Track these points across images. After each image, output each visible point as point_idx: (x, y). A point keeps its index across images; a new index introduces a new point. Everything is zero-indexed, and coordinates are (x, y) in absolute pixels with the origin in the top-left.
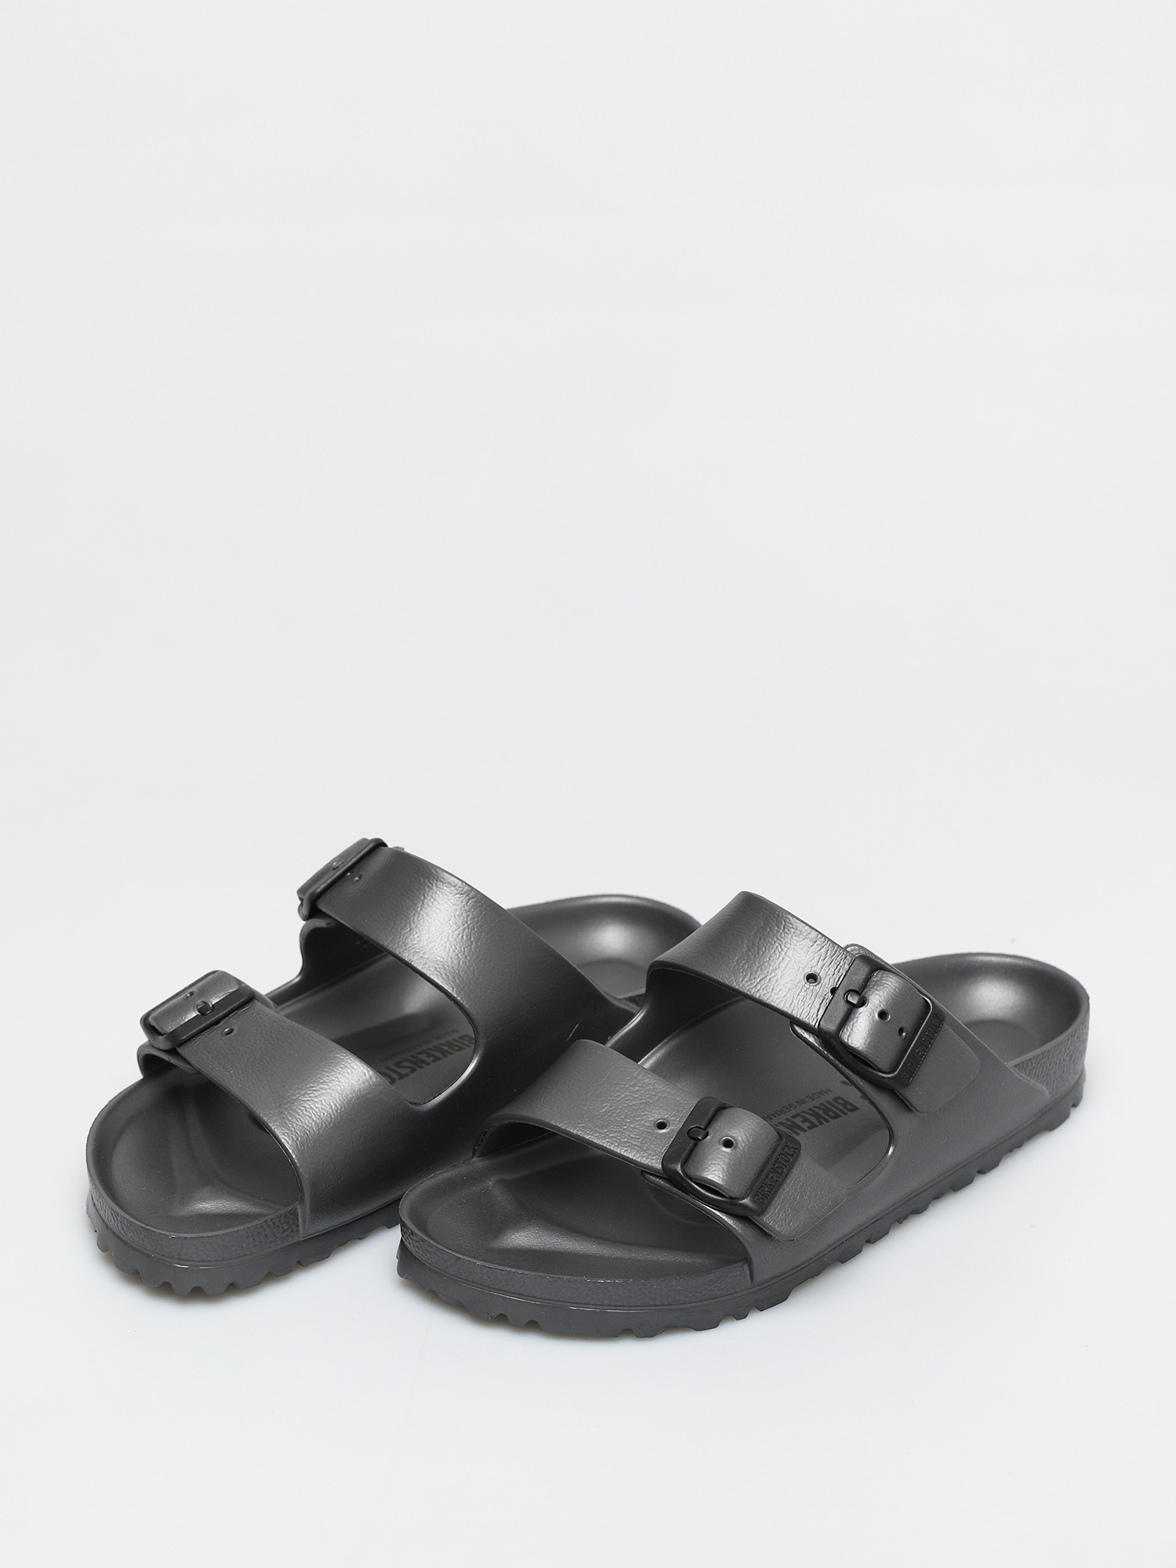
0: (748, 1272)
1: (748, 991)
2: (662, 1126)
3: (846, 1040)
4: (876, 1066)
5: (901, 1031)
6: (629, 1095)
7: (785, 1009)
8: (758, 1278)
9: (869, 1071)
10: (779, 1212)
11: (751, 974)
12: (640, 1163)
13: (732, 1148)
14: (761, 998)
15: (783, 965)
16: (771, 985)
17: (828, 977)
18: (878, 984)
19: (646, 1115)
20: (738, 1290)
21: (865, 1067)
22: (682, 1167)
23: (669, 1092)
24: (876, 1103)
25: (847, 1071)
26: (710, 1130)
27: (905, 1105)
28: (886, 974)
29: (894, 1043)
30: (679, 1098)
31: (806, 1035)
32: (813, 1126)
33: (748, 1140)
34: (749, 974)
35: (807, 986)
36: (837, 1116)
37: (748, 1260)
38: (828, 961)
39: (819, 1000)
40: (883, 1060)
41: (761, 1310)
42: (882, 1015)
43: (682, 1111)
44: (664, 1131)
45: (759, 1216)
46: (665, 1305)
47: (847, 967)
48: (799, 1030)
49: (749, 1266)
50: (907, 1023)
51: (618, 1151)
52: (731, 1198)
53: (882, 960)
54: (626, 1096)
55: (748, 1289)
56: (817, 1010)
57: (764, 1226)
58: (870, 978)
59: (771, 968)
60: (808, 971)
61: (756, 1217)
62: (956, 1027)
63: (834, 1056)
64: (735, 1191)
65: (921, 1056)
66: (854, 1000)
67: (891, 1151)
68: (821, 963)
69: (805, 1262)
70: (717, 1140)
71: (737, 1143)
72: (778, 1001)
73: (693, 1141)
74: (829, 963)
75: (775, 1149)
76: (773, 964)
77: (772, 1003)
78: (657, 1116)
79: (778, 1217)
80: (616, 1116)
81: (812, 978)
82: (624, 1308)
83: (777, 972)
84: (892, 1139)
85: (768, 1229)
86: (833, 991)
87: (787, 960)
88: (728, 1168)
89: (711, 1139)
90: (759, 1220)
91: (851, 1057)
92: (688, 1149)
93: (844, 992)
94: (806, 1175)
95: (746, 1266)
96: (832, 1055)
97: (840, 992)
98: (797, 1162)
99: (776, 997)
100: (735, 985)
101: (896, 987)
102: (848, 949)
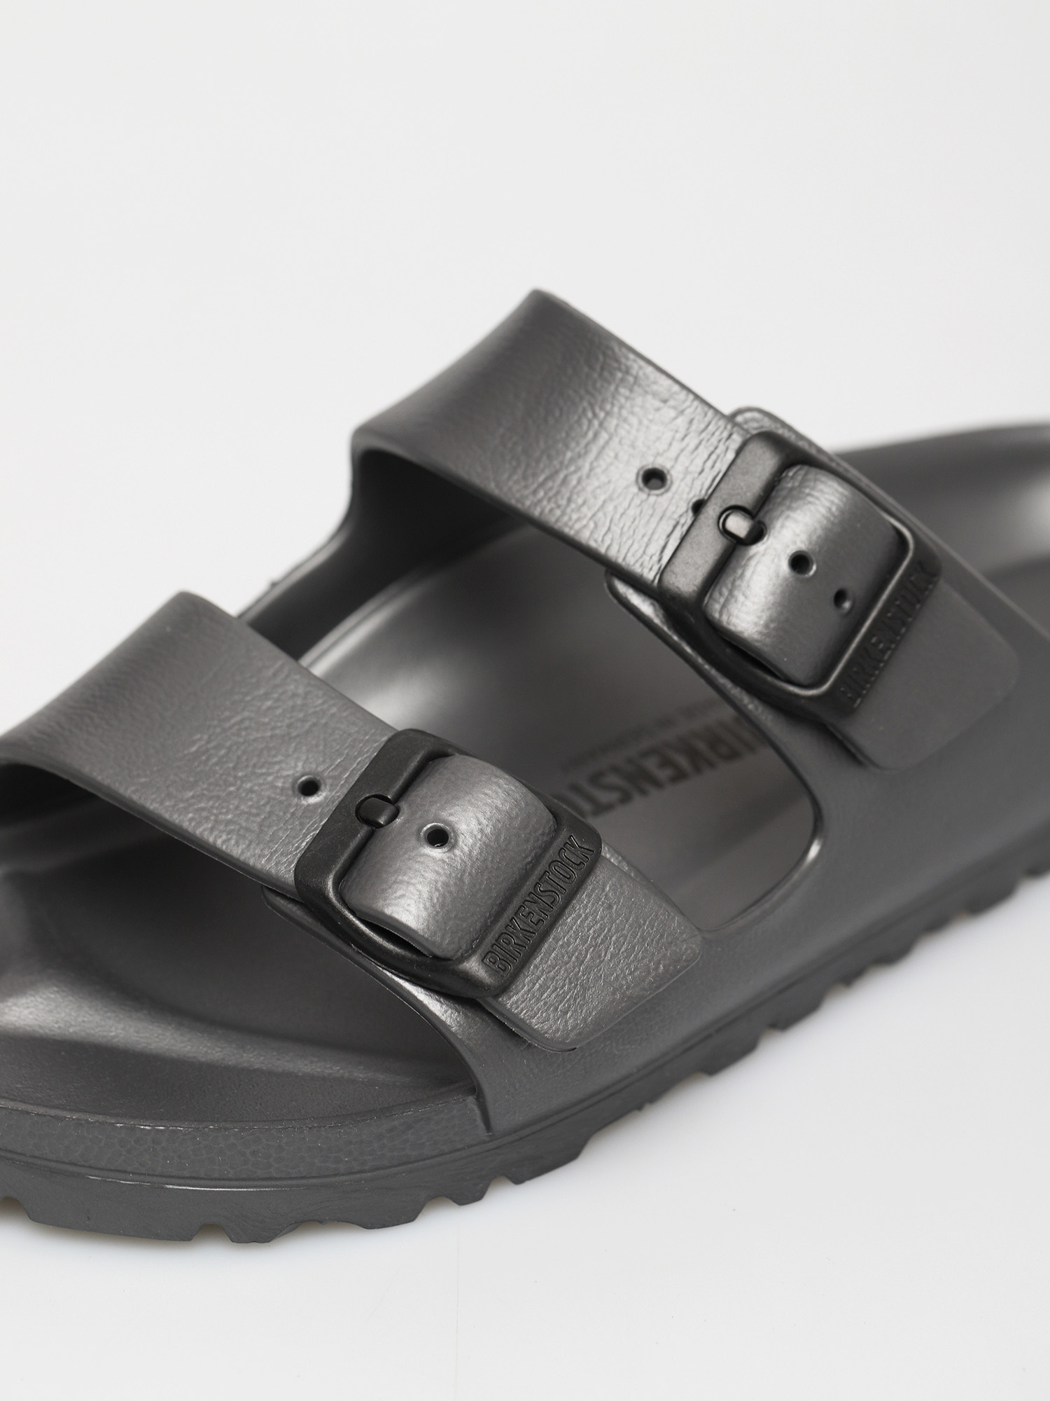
0: (477, 1112)
1: (518, 501)
2: (310, 788)
3: (717, 615)
4: (780, 671)
5: (840, 597)
6: (250, 719)
7: (593, 544)
8: (502, 1122)
9: (765, 682)
10: (543, 989)
11: (528, 465)
12: (253, 868)
13: (445, 849)
14: (544, 518)
15: (594, 450)
16: (566, 493)
17: (689, 479)
18: (796, 496)
19: (279, 762)
20: (460, 1146)
21: (760, 673)
22: (336, 884)
23: (333, 715)
24: (783, 748)
25: (723, 681)
26: (404, 806)
27: (851, 753)
28: (814, 471)
29: (829, 621)
30: (353, 729)
31: (636, 600)
32: (680, 776)
33: (481, 831)
34: (523, 466)
35: (643, 496)
36: (733, 755)
37: (475, 1090)
38: (692, 441)
39: (666, 527)
40: (797, 662)
41: (518, 1180)
42: (799, 562)
43: (356, 757)
44: (313, 800)
45: (496, 996)
46: (291, 1178)
47: (730, 456)
48: (622, 588)
49: (477, 1099)
50: (855, 580)
51: (211, 840)
52: (436, 957)
53: (811, 443)
54: (242, 721)
55: (485, 1142)
56: (659, 549)
57: (508, 1019)
58: (779, 481)
59: (569, 455)
60: (651, 462)
61: (490, 1000)
62: (969, 588)
63: (693, 647)
64: (444, 945)
65: (883, 652)
66: (739, 525)
67: (814, 851)
68: (677, 447)
69: (620, 1081)
70: (415, 828)
71: (456, 841)
72: (577, 526)
73: (364, 830)
74: (692, 446)
75: (545, 848)
76: (573, 445)
77: (566, 530)
78: (298, 767)
79: (538, 1000)
80: (216, 764)
81: (654, 478)
82: (202, 1182)
83: (580, 462)
84: (818, 827)
85: (517, 1026)
86: (698, 507)
87: (604, 436)
88: (430, 892)
89: (403, 824)
90: (497, 1006)
91: (728, 651)
92: (353, 845)
93: (718, 510)
94: (610, 907)
95: (471, 1100)
96: (689, 643)
97: (711, 511)
98: (592, 878)
99: (575, 516)
100: (492, 488)
101: (832, 502)
102: (739, 419)
